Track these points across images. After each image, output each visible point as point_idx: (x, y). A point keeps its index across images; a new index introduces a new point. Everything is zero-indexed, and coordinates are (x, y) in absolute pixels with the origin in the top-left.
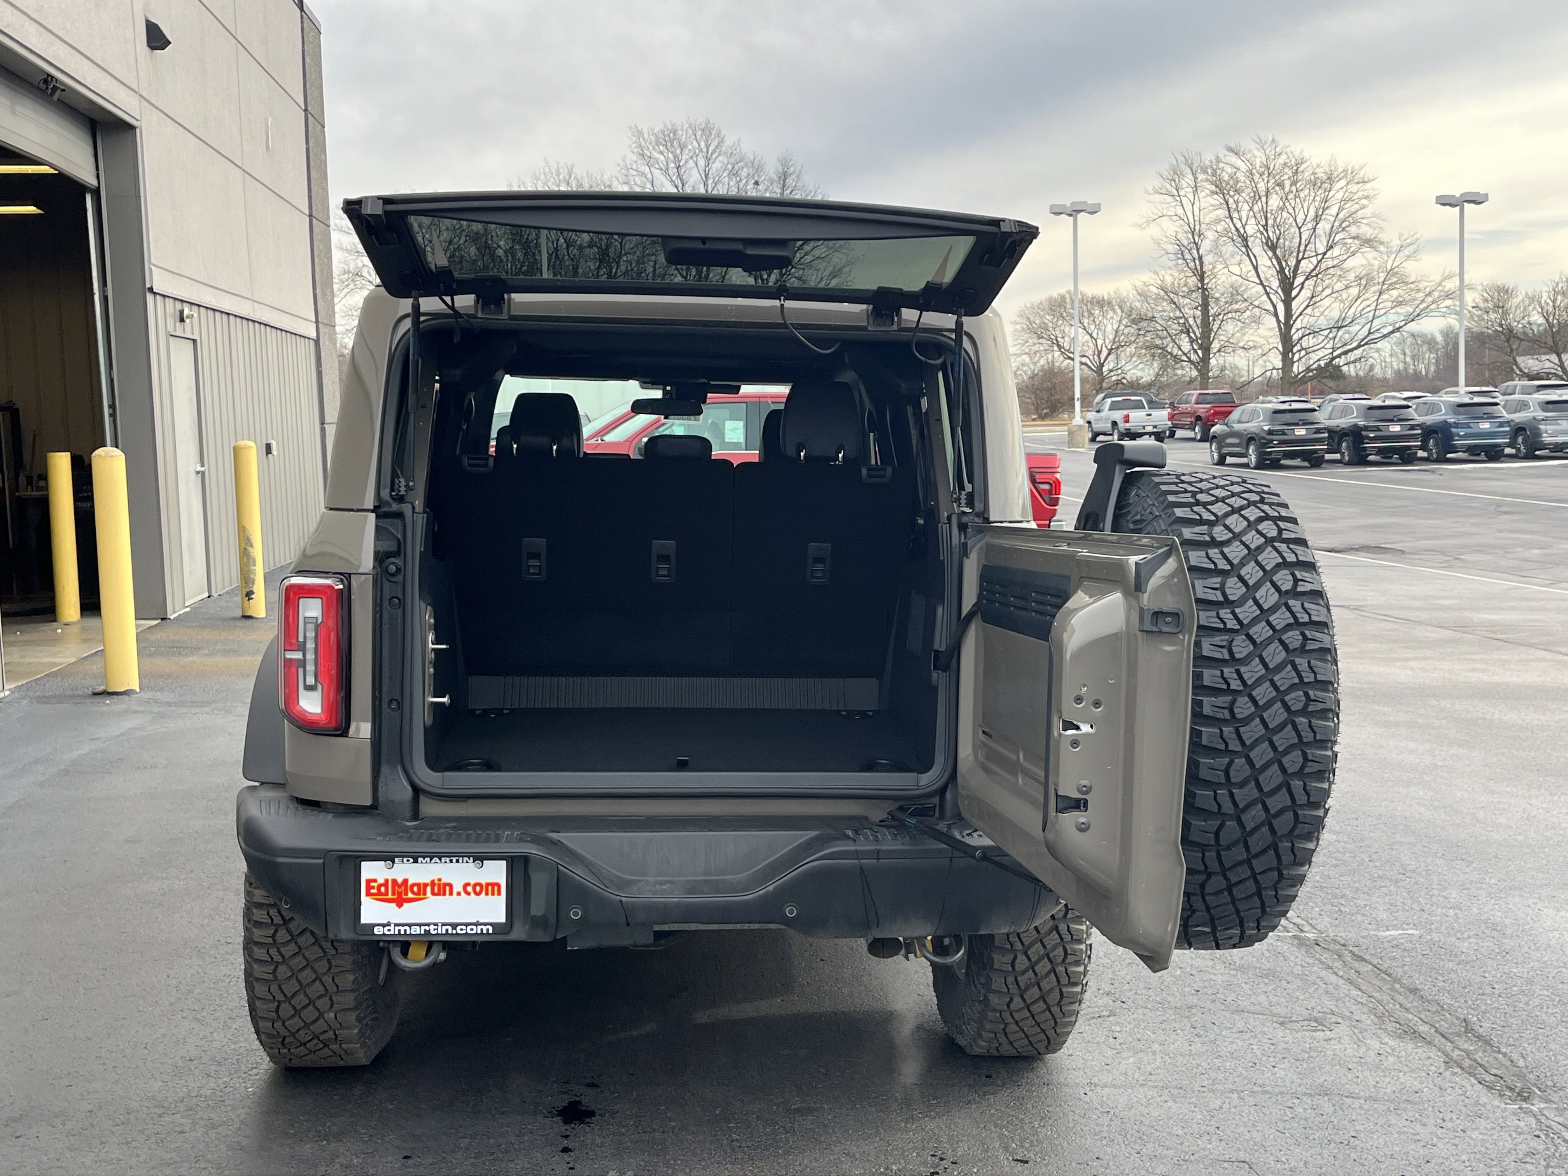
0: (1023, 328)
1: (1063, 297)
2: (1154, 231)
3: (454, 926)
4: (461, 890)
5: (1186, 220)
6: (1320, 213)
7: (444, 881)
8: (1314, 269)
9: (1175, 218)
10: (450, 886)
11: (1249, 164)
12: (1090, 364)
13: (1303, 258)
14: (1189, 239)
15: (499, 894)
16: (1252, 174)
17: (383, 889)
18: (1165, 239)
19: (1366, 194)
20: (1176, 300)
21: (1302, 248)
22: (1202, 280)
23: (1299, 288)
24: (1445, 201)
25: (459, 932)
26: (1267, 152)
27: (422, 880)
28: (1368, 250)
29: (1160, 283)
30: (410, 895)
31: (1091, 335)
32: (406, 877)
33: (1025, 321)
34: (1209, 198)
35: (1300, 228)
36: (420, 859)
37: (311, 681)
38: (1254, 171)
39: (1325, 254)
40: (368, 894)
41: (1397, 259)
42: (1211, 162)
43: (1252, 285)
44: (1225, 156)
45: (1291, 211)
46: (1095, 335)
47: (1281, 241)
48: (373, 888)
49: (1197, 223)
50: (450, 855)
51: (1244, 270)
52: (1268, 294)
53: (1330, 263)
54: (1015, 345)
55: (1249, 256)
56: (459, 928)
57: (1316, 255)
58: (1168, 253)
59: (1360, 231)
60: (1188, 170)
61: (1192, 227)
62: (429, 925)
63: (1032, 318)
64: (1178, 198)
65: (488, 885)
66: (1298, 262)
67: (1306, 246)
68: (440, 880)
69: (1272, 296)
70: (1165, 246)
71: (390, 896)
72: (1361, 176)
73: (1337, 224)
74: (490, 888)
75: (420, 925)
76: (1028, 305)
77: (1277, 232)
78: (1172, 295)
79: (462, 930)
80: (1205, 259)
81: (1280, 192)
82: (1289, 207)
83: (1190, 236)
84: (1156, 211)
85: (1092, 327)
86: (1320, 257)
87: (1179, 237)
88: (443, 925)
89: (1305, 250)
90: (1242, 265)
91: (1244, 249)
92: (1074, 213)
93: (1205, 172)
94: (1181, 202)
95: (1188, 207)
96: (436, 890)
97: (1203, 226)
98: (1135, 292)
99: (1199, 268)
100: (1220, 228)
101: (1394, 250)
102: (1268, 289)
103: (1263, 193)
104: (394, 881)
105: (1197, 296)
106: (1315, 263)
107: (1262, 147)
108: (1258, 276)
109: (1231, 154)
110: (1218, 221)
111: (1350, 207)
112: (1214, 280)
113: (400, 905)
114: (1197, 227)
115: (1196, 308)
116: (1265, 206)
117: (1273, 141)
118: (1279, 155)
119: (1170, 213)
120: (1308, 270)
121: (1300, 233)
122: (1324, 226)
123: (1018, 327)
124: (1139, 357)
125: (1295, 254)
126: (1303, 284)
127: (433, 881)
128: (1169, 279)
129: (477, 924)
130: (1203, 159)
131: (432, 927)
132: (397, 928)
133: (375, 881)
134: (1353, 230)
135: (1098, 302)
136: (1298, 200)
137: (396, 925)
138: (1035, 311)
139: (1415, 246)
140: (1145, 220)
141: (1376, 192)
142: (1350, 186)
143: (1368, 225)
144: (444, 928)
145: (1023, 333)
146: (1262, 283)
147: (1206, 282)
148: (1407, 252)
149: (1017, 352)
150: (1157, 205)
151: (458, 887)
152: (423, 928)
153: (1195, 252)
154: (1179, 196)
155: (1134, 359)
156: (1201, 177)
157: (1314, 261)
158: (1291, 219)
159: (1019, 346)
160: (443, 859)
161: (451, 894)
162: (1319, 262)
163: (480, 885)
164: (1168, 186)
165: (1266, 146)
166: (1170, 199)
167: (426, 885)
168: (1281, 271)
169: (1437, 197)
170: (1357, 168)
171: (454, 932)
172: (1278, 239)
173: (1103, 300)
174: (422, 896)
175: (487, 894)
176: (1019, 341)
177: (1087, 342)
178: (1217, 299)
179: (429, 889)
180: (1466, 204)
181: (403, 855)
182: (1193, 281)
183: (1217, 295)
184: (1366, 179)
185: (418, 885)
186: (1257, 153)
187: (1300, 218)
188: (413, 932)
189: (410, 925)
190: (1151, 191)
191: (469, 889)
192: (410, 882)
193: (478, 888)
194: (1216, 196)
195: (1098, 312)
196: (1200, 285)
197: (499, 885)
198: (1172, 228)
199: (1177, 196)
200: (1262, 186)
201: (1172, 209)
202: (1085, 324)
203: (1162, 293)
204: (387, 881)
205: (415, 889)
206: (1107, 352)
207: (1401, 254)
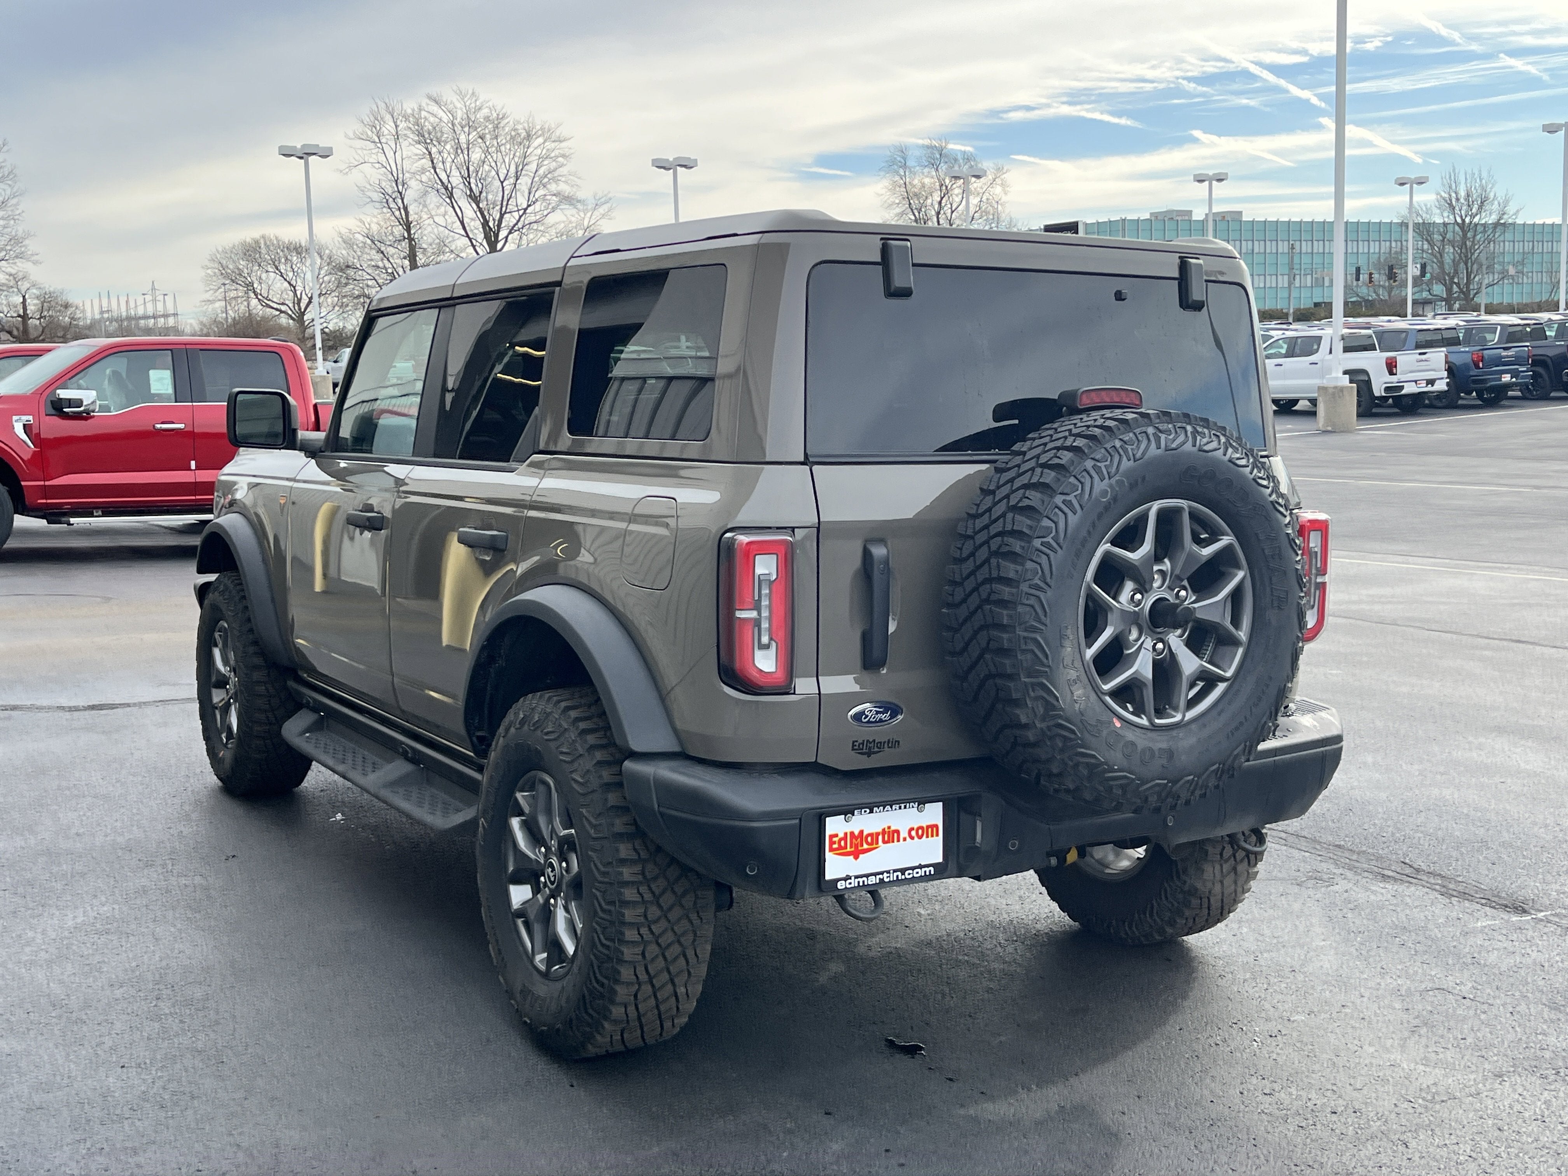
0: (215, 273)
1: (257, 242)
2: (356, 176)
3: (903, 871)
4: (907, 835)
5: (388, 168)
6: (521, 167)
7: (893, 828)
8: (517, 224)
9: (377, 165)
10: (898, 832)
11: (450, 115)
12: (290, 312)
13: (505, 213)
14: (391, 186)
15: (937, 835)
16: (453, 125)
17: (843, 843)
18: (369, 187)
19: (561, 152)
20: (383, 249)
21: (505, 203)
22: (408, 230)
23: (503, 241)
24: (662, 165)
25: (908, 877)
26: (467, 104)
27: (874, 830)
28: (567, 206)
29: (366, 231)
30: (865, 846)
31: (289, 283)
32: (861, 828)
33: (216, 265)
34: (412, 147)
35: (502, 183)
36: (875, 809)
37: (765, 639)
38: (456, 122)
39: (525, 210)
40: (831, 850)
41: (593, 217)
42: (413, 110)
43: (457, 236)
44: (428, 105)
45: (493, 164)
46: (294, 283)
47: (484, 194)
48: (835, 843)
49: (400, 172)
50: (898, 802)
51: (449, 221)
52: (474, 246)
53: (533, 219)
54: (207, 291)
55: (453, 207)
56: (907, 873)
57: (518, 210)
58: (372, 201)
59: (559, 188)
60: (388, 117)
61: (395, 175)
62: (882, 873)
63: (224, 262)
64: (379, 145)
65: (928, 827)
66: (502, 216)
67: (508, 200)
68: (889, 828)
69: (477, 248)
70: (368, 194)
71: (849, 849)
72: (558, 134)
73: (536, 179)
74: (930, 830)
75: (875, 874)
76: (220, 250)
77: (480, 185)
78: (378, 244)
79: (909, 874)
80: (410, 209)
81: (483, 145)
82: (491, 160)
83: (394, 185)
84: (357, 157)
85: (291, 274)
86: (521, 212)
87: (383, 184)
88: (895, 871)
89: (507, 204)
90: (447, 217)
91: (448, 200)
92: (305, 155)
93: (407, 119)
94: (383, 149)
95: (390, 154)
96: (886, 838)
97: (407, 175)
98: (340, 240)
99: (404, 217)
100: (424, 178)
101: (589, 207)
102: (474, 242)
103: (464, 146)
104: (852, 833)
105: (405, 244)
106: (517, 218)
107: (463, 99)
108: (464, 228)
109: (433, 104)
110: (423, 171)
111: (548, 165)
112: (419, 231)
113: (856, 858)
114: (401, 176)
115: (405, 258)
116: (466, 158)
117: (473, 93)
118: (480, 109)
119: (371, 160)
120: (512, 224)
121: (503, 188)
122: (524, 182)
123: (209, 271)
124: (341, 307)
125: (498, 208)
126: (507, 237)
127: (884, 830)
128: (375, 228)
129: (921, 867)
130: (404, 108)
131: (885, 875)
132: (857, 880)
133: (836, 836)
134: (553, 187)
135: (296, 249)
136: (499, 154)
137: (856, 877)
138: (228, 256)
139: (608, 205)
140: (347, 165)
141: (572, 151)
142: (546, 144)
143: (566, 182)
144: (895, 874)
145: (215, 278)
146: (468, 236)
147: (412, 232)
148: (601, 210)
149: (211, 299)
150: (360, 152)
151: (904, 834)
152: (878, 877)
153: (400, 201)
154: (380, 142)
155: (337, 308)
156: (402, 125)
157: (516, 215)
158: (493, 173)
159: (212, 292)
160: (894, 807)
161: (898, 841)
162: (520, 217)
163: (921, 828)
164: (370, 133)
165: (466, 99)
166: (372, 146)
167: (878, 834)
168: (485, 224)
169: (653, 160)
170: (553, 126)
171: (903, 877)
172: (481, 193)
173: (300, 246)
174: (875, 846)
175: (927, 837)
176: (212, 287)
177: (285, 290)
178: (425, 249)
179: (880, 837)
180: (678, 168)
181: (861, 807)
182: (399, 231)
183: (424, 246)
184: (562, 139)
185: (871, 835)
186: (459, 105)
187: (503, 173)
188: (870, 883)
189: (867, 876)
190: (352, 136)
191: (913, 833)
192: (865, 833)
193: (920, 832)
194: (418, 146)
195: (295, 258)
196: (406, 235)
197: (937, 826)
198: (372, 175)
199: (378, 142)
200: (463, 139)
201: (374, 156)
202: (283, 271)
203: (369, 242)
204: (846, 834)
205: (869, 839)
206: (308, 300)
207: (596, 213)
